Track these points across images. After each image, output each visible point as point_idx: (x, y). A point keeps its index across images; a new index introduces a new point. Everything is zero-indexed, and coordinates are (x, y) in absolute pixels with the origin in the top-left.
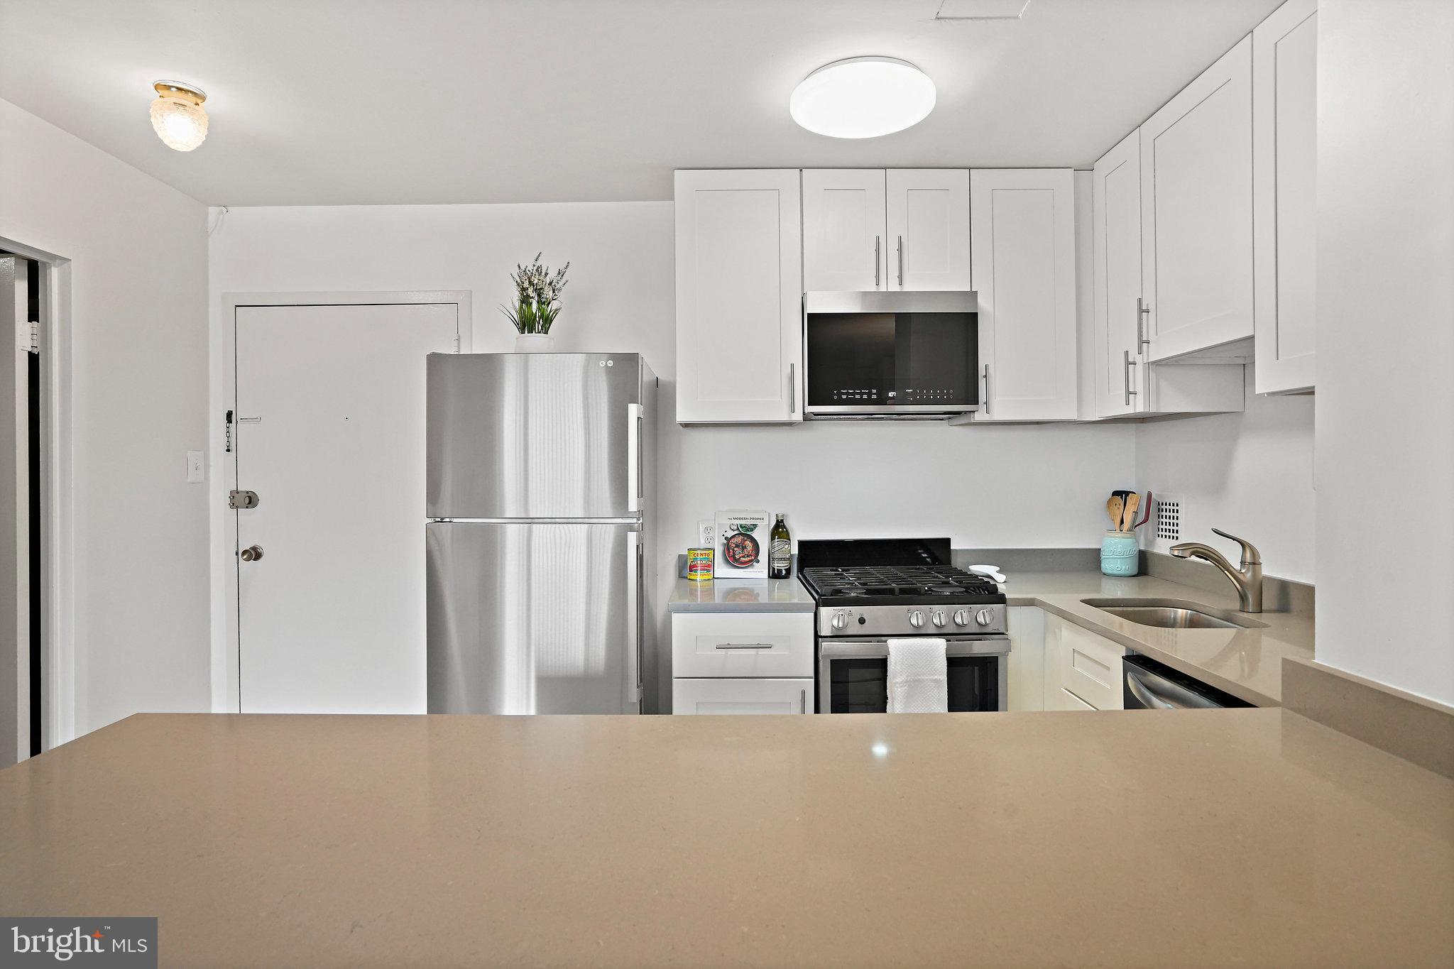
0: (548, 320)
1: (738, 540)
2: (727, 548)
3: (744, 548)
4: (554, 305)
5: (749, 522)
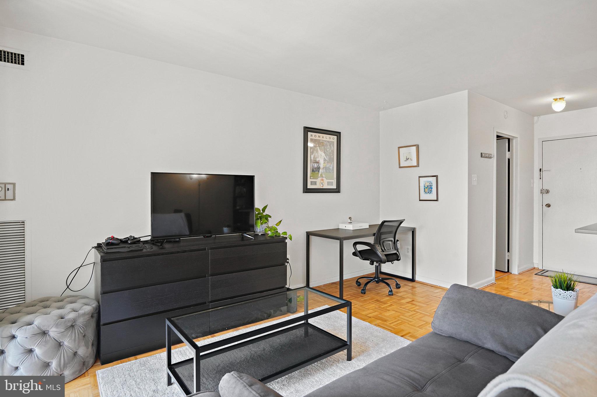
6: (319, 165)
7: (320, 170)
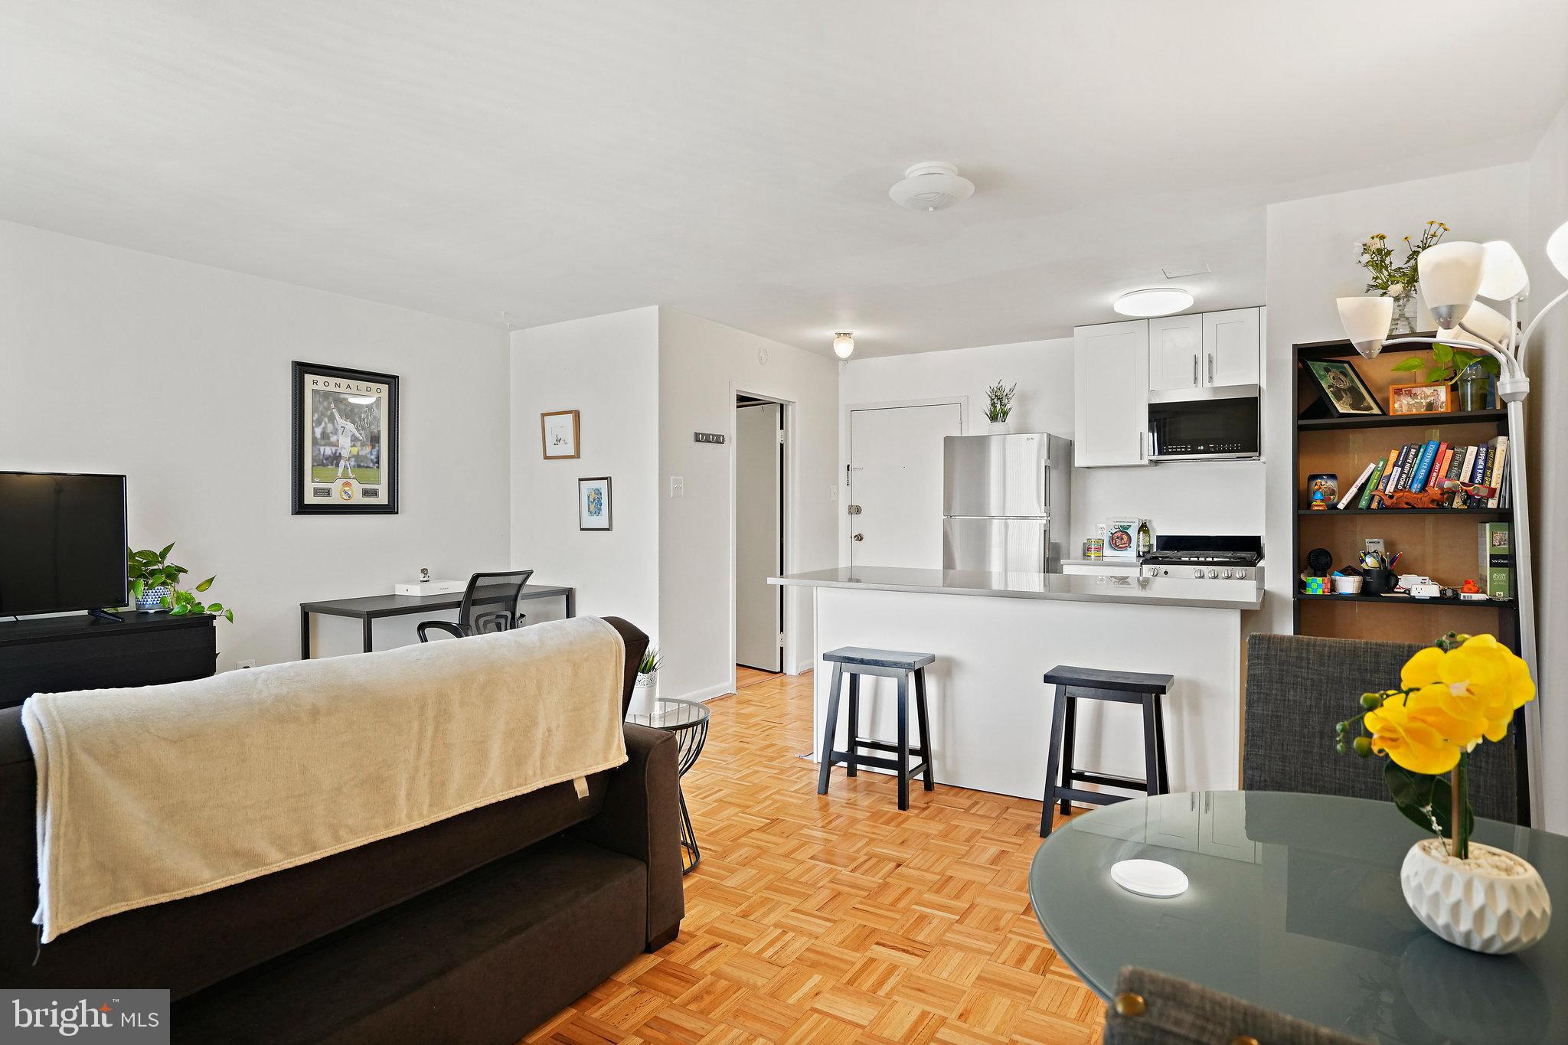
0: (1005, 414)
1: (1119, 534)
2: (1112, 538)
3: (1122, 539)
4: (1008, 406)
5: (1126, 524)
6: (337, 450)
7: (342, 463)
